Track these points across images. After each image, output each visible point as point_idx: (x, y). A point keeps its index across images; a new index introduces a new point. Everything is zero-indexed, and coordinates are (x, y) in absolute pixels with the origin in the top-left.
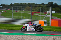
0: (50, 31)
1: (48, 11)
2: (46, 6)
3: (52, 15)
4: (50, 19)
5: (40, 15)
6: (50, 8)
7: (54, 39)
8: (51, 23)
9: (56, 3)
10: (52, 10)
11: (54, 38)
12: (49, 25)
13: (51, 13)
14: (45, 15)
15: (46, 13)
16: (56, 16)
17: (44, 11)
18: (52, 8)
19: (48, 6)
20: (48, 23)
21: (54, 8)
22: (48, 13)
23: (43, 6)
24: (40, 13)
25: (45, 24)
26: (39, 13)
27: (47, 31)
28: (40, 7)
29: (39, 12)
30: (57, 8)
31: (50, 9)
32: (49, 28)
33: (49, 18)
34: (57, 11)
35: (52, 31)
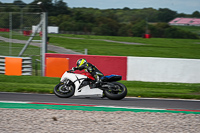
0: (42, 92)
1: (34, 28)
2: (29, 11)
3: (48, 39)
4: (43, 54)
5: (10, 41)
6: (44, 16)
7: (55, 119)
8: (44, 65)
9: (61, 1)
10: (49, 23)
11: (56, 116)
12: (39, 71)
13: (44, 34)
14: (27, 39)
15: (28, 33)
16: (62, 42)
17: (22, 26)
18: (48, 15)
20: (36, 67)
21: (56, 15)
22: (36, 33)
23: (19, 10)
24: (11, 33)
25: (25, 70)
26: (6, 33)
27: (31, 91)
28: (11, 13)
29: (6, 28)
30: (65, 16)
31: (43, 21)
32: (38, 82)
33: (39, 49)
34: (66, 26)
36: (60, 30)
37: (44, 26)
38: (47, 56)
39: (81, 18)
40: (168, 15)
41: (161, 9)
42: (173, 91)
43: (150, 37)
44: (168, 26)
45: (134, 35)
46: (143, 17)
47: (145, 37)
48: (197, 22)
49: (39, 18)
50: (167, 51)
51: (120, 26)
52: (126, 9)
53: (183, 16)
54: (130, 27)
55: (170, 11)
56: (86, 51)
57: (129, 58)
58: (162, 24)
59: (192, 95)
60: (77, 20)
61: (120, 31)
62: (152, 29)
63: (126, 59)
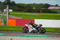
1: (5, 10)
2: (3, 5)
3: (9, 14)
4: (8, 18)
8: (8, 22)
9: (13, 1)
10: (9, 9)
11: (12, 38)
12: (6, 24)
13: (8, 12)
14: (2, 14)
15: (3, 12)
16: (13, 15)
17: (1, 9)
18: (9, 6)
19: (5, 5)
20: (5, 22)
21: (11, 6)
22: (5, 12)
25: (2, 23)
27: (4, 30)
30: (14, 6)
31: (8, 8)
32: (6, 27)
33: (6, 17)
34: (15, 9)
35: (9, 31)
36: (13, 11)
37: (8, 9)
38: (9, 19)
39: (20, 7)
40: (47, 6)
41: (45, 4)
42: (49, 30)
43: (42, 13)
44: (48, 9)
45: (37, 12)
46: (40, 6)
47: (40, 13)
48: (57, 8)
49: (6, 7)
50: (47, 17)
51: (32, 9)
52: (34, 4)
53: (52, 6)
54: (35, 10)
55: (48, 4)
56: (21, 17)
57: (35, 19)
58: (46, 8)
59: (55, 31)
60: (18, 7)
61: (32, 11)
62: (42, 10)
63: (34, 20)
